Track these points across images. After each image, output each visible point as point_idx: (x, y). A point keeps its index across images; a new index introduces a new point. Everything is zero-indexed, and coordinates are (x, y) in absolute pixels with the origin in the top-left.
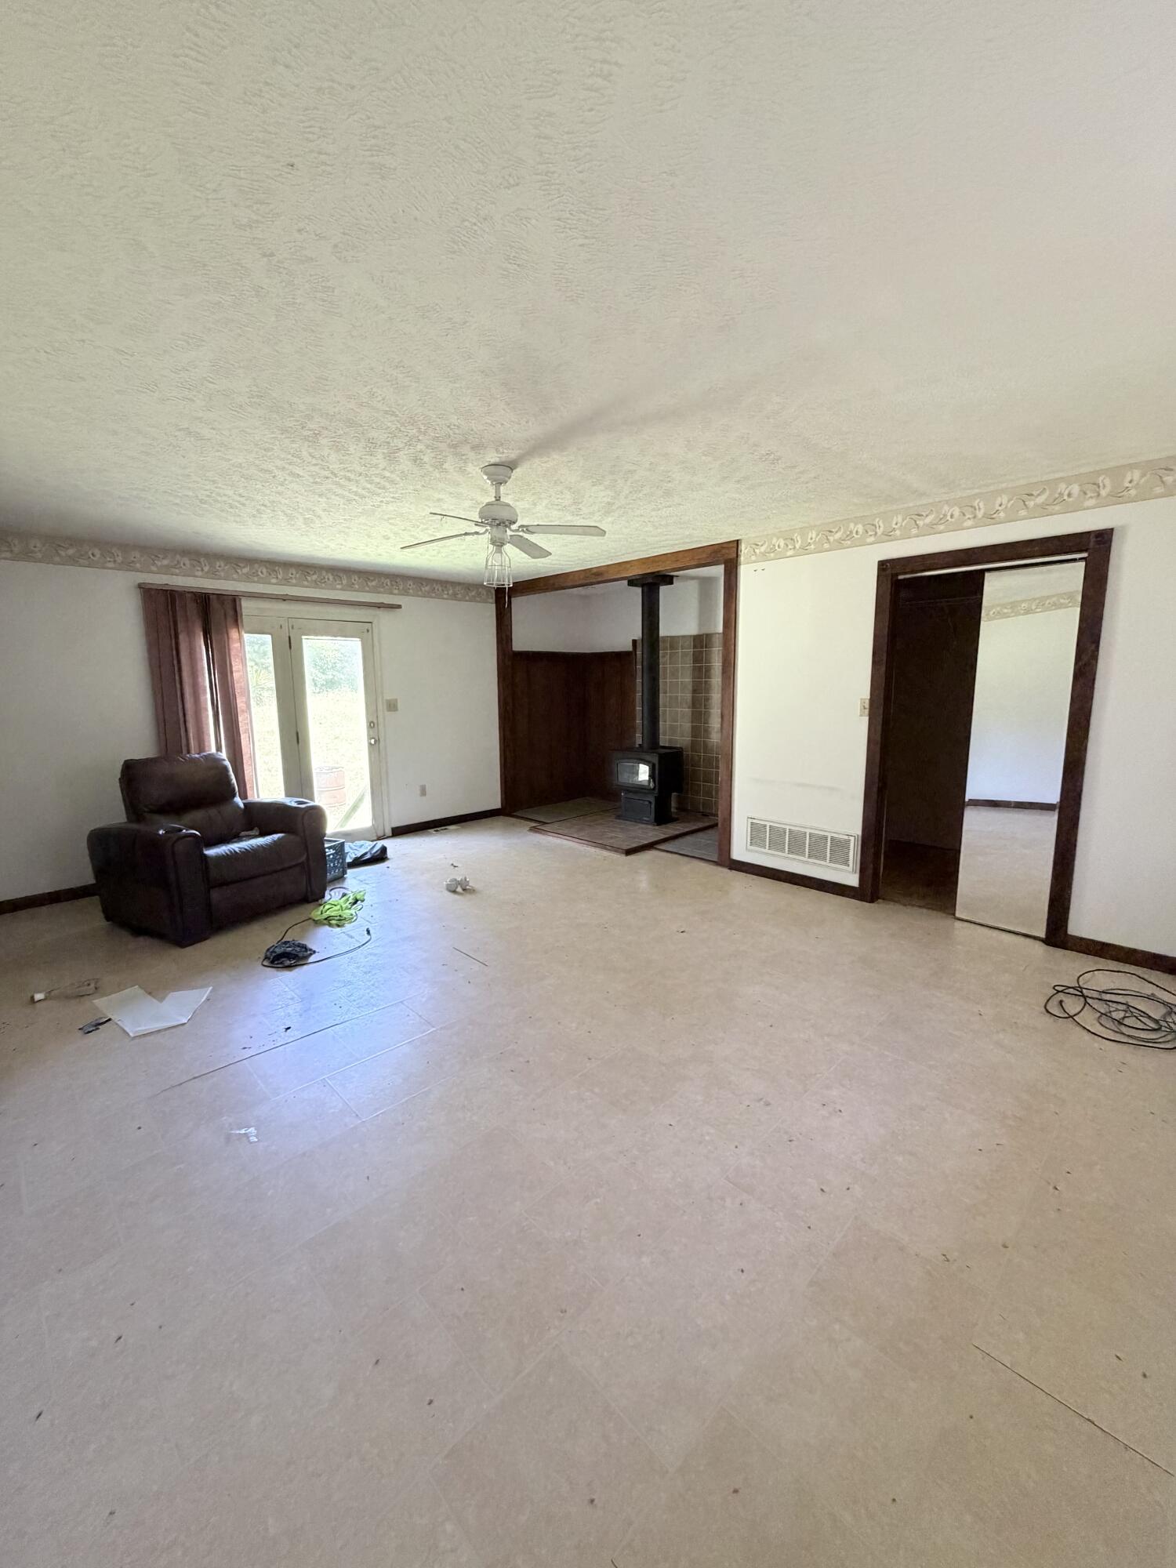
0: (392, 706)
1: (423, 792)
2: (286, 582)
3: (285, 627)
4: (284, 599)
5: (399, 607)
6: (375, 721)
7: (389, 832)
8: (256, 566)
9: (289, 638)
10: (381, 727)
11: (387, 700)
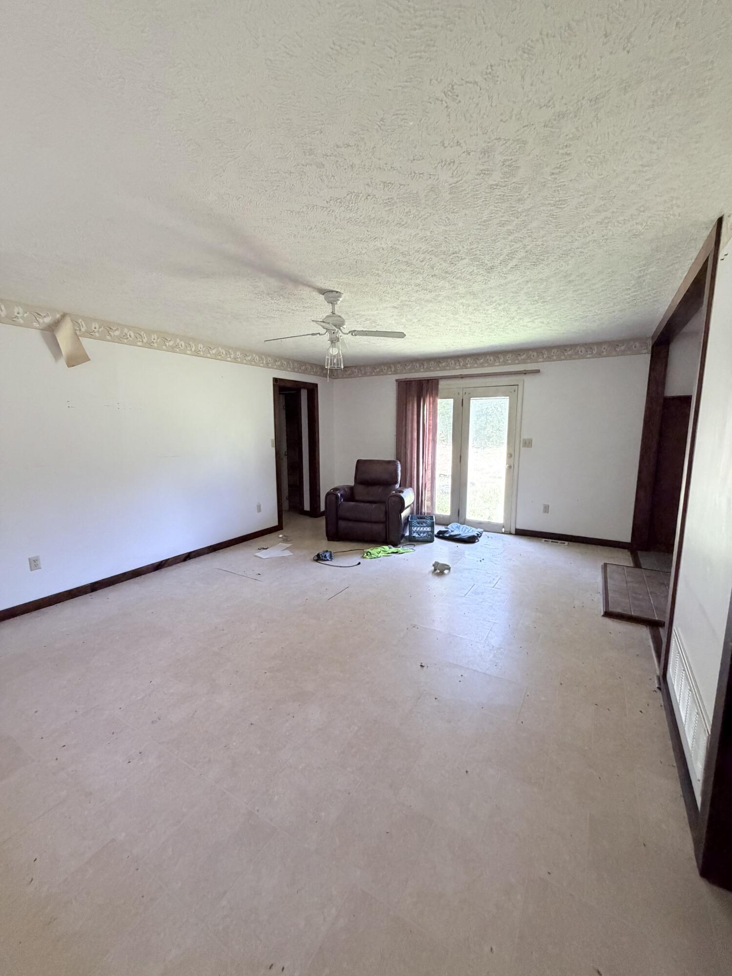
0: (528, 443)
1: (546, 509)
2: (465, 367)
3: (461, 393)
4: (462, 377)
5: (538, 371)
6: (513, 453)
7: (513, 531)
8: (449, 360)
9: (462, 400)
10: (517, 458)
11: (524, 439)
